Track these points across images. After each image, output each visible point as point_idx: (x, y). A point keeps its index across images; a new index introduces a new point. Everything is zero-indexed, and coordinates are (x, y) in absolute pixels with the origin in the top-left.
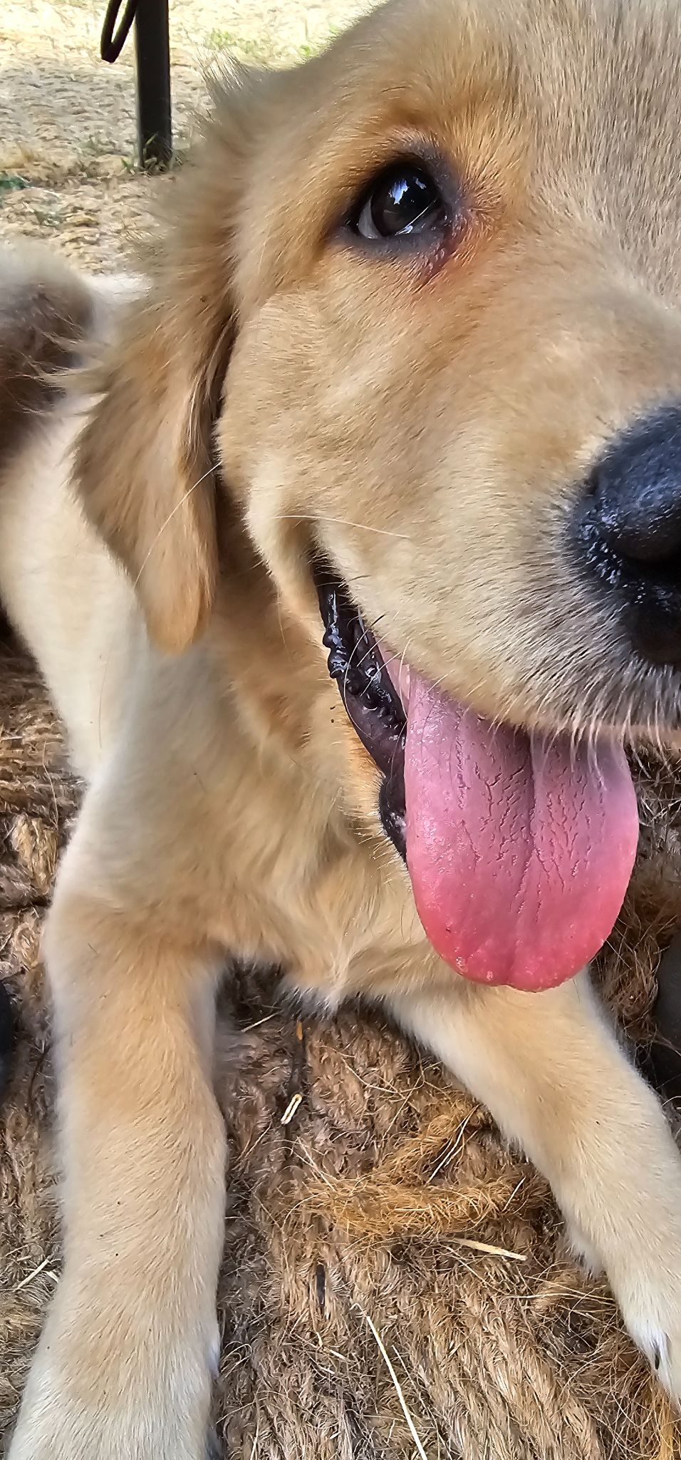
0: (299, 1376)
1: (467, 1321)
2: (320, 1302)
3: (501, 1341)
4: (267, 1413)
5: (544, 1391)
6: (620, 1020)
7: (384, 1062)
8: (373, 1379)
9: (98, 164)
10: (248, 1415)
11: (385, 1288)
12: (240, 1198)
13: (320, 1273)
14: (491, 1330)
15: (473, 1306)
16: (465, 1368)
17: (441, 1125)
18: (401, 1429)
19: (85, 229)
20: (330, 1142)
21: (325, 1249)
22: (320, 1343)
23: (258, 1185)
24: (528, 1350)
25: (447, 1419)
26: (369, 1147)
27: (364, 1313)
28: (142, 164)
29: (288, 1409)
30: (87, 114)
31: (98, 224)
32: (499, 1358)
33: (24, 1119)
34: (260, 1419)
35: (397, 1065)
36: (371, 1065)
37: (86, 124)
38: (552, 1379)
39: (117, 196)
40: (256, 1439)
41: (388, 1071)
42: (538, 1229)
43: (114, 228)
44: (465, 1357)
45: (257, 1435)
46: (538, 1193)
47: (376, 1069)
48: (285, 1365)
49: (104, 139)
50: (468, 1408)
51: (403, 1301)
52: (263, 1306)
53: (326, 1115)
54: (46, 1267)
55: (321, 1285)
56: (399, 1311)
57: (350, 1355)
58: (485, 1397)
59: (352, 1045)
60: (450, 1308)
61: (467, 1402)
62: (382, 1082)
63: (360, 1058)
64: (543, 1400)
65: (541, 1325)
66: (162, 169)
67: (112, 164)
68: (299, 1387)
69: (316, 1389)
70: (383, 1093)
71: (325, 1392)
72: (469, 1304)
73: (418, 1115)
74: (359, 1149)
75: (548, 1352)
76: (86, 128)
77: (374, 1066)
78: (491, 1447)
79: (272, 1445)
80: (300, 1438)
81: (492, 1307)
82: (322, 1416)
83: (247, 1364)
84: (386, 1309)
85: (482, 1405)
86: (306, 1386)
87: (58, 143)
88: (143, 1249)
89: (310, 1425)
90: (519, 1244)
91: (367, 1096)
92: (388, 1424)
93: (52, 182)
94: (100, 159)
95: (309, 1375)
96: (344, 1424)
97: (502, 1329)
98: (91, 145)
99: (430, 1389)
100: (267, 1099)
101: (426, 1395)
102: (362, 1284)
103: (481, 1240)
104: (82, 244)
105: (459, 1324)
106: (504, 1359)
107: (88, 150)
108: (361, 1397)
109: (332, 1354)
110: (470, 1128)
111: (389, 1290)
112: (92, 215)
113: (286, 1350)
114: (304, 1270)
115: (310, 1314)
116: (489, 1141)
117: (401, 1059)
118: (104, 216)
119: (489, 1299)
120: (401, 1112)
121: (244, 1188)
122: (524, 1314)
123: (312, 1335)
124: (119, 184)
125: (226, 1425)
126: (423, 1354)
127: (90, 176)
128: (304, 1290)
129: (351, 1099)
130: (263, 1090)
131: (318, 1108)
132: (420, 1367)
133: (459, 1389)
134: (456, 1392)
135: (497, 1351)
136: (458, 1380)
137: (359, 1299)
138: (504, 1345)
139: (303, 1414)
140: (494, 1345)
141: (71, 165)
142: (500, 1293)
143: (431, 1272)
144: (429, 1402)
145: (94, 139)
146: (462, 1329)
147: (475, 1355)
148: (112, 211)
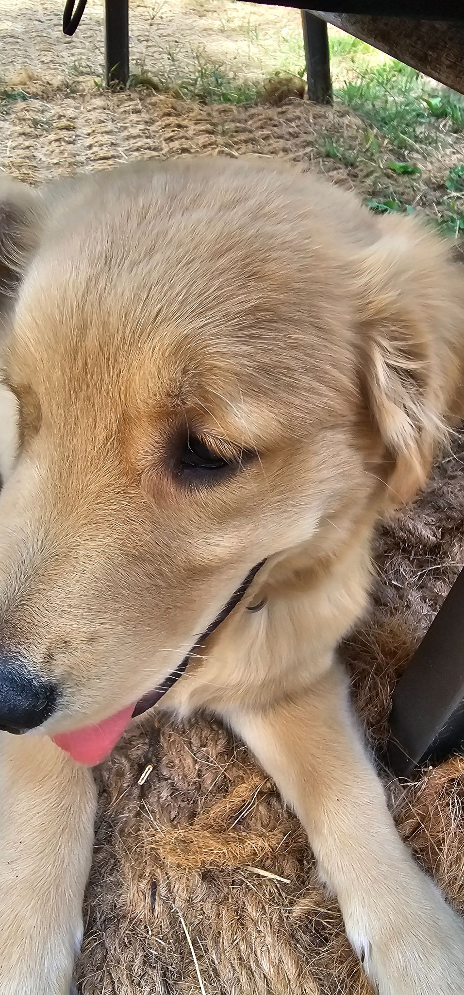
0: (134, 954)
1: (247, 922)
2: (152, 906)
3: (267, 936)
4: (111, 978)
5: (291, 970)
6: (368, 723)
7: (211, 744)
8: (183, 958)
9: (79, 82)
10: (99, 978)
11: (196, 897)
12: (107, 833)
13: (154, 886)
14: (261, 929)
15: (252, 911)
16: (242, 954)
17: (242, 791)
18: (197, 991)
19: (65, 132)
20: (170, 798)
21: (159, 871)
22: (150, 933)
23: (120, 825)
25: (227, 986)
26: (195, 802)
27: (180, 914)
28: (108, 84)
29: (124, 976)
30: (74, 44)
31: (74, 128)
32: (265, 948)
34: (106, 981)
35: (219, 747)
36: (202, 746)
37: (72, 51)
38: (298, 964)
39: (89, 108)
41: (212, 751)
42: (300, 861)
43: (85, 132)
44: (243, 947)
45: (103, 992)
46: (300, 840)
47: (205, 749)
48: (126, 946)
49: (84, 64)
50: (241, 980)
51: (207, 907)
52: (115, 906)
53: (169, 778)
55: (153, 895)
56: (204, 913)
57: (169, 941)
58: (253, 974)
59: (191, 732)
60: (237, 913)
61: (241, 977)
62: (208, 758)
63: (195, 741)
64: (291, 977)
65: (295, 927)
66: (121, 88)
67: (88, 83)
68: (133, 961)
69: (144, 963)
70: (208, 765)
71: (150, 966)
72: (250, 910)
73: (230, 781)
74: (188, 803)
75: (298, 945)
76: (73, 55)
77: (204, 746)
81: (265, 913)
82: (146, 982)
83: (102, 944)
84: (196, 911)
85: (251, 979)
86: (138, 961)
87: (52, 66)
88: (35, 873)
89: (137, 987)
90: (287, 871)
91: (197, 767)
92: (189, 988)
93: (45, 96)
94: (81, 79)
95: (141, 954)
96: (160, 987)
97: (269, 929)
98: (75, 68)
99: (218, 967)
100: (132, 766)
101: (215, 970)
102: (181, 895)
103: (263, 868)
104: (63, 143)
105: (242, 923)
106: (268, 949)
107: (73, 71)
108: (173, 970)
109: (156, 941)
110: (261, 793)
111: (199, 899)
112: (71, 122)
113: (128, 936)
114: (144, 885)
115: (145, 914)
116: (274, 801)
117: (222, 742)
118: (80, 122)
119: (263, 908)
120: (219, 778)
121: (111, 827)
122: (285, 920)
123: (146, 927)
124: (91, 98)
125: (84, 984)
126: (216, 943)
127: (73, 92)
128: (142, 898)
129: (186, 769)
130: (130, 760)
131: (165, 774)
132: (213, 951)
133: (237, 968)
134: (234, 970)
135: (264, 944)
136: (236, 961)
137: (179, 904)
138: (269, 940)
139: (134, 980)
140: (263, 939)
141: (60, 83)
142: (271, 905)
143: (228, 888)
144: (217, 974)
145: (77, 63)
146: (243, 928)
147: (250, 946)
148: (86, 119)
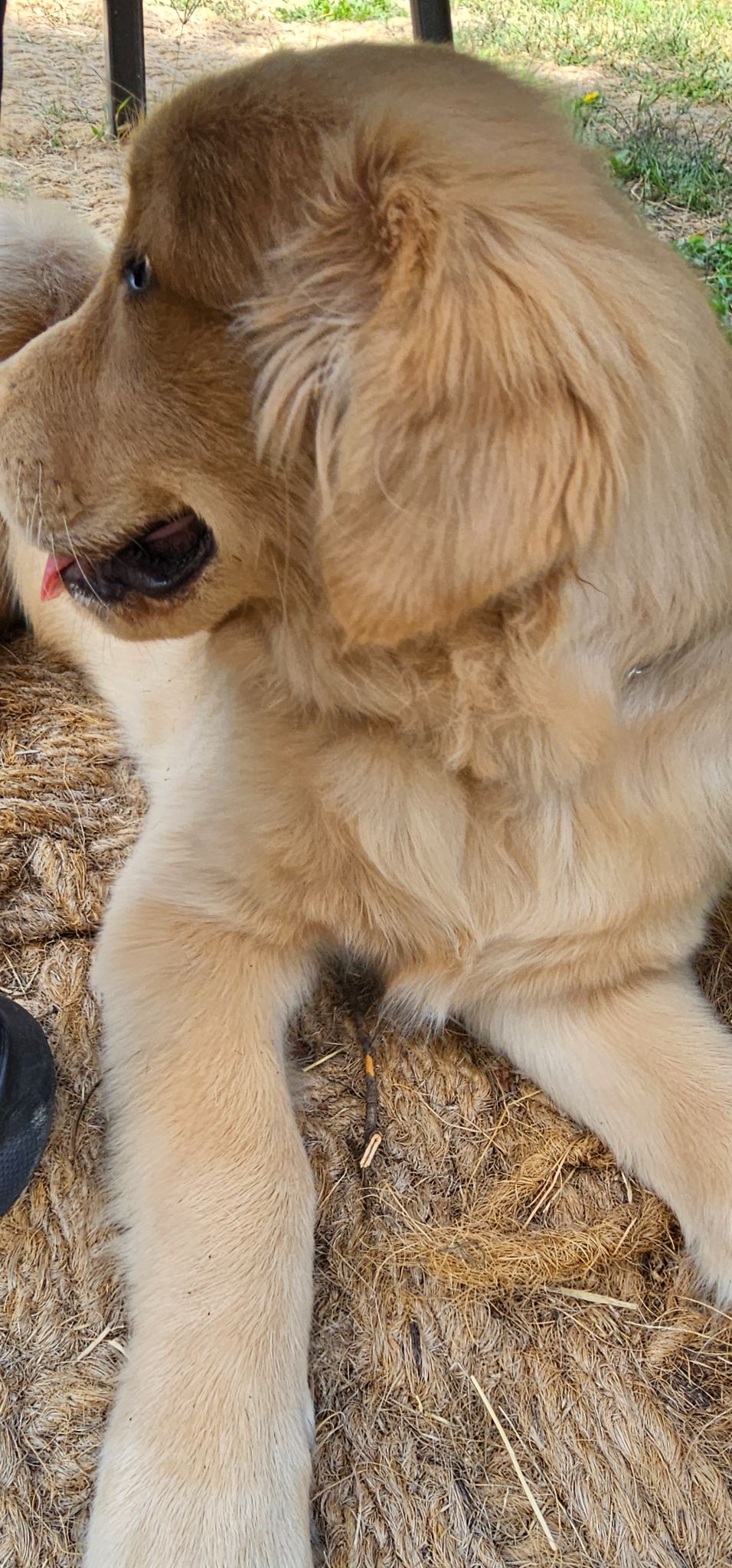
0: (400, 1445)
1: (580, 1378)
2: (417, 1362)
3: (618, 1398)
4: (368, 1488)
5: (668, 1448)
7: (464, 1099)
8: (480, 1444)
9: (64, 132)
10: (347, 1490)
11: (485, 1345)
13: (415, 1331)
14: (606, 1386)
15: (582, 1361)
16: (581, 1428)
17: (535, 1165)
18: (515, 1497)
20: (411, 1189)
21: (417, 1305)
22: (420, 1406)
23: (338, 1238)
24: (648, 1405)
25: (567, 1484)
26: (454, 1192)
27: (464, 1373)
28: (115, 132)
29: (393, 1481)
30: (47, 78)
31: (67, 196)
32: (617, 1416)
33: (70, 1175)
34: (360, 1491)
35: (477, 1103)
36: (449, 1103)
37: (46, 89)
38: (676, 1436)
39: (87, 167)
40: (360, 1516)
41: (469, 1108)
42: (645, 1273)
43: (86, 202)
44: (580, 1419)
45: (360, 1511)
46: (649, 1234)
47: (455, 1107)
48: (383, 1433)
49: (69, 105)
50: (589, 1471)
51: (506, 1357)
52: (352, 1369)
53: (404, 1159)
54: (108, 1336)
55: (416, 1344)
56: (503, 1370)
57: (454, 1419)
58: (606, 1459)
59: (427, 1082)
60: (558, 1364)
61: (587, 1466)
62: (462, 1121)
63: (436, 1097)
64: (668, 1459)
65: (659, 1378)
68: (401, 1456)
69: (419, 1458)
70: (464, 1132)
71: (431, 1461)
72: (578, 1358)
73: (505, 1157)
74: (443, 1196)
75: (668, 1407)
76: (47, 93)
77: (453, 1104)
78: (617, 1513)
79: (377, 1521)
80: (408, 1513)
81: (604, 1360)
82: (429, 1487)
83: (341, 1434)
84: (488, 1367)
85: (604, 1466)
86: (409, 1455)
87: (17, 108)
88: (239, 1308)
89: (417, 1497)
90: (626, 1291)
91: (447, 1137)
92: (502, 1492)
93: (14, 151)
94: (65, 127)
95: (411, 1443)
96: (455, 1496)
97: (618, 1384)
98: (55, 113)
99: (545, 1453)
100: (339, 1144)
101: (540, 1459)
102: (459, 1342)
103: (585, 1289)
105: (570, 1381)
106: (623, 1416)
107: (53, 117)
108: (470, 1465)
109: (434, 1419)
110: (568, 1166)
111: (490, 1346)
112: (61, 187)
113: (383, 1416)
114: (395, 1330)
115: (406, 1377)
117: (482, 1094)
118: (74, 188)
119: (599, 1352)
120: (486, 1152)
121: (321, 1241)
122: (639, 1366)
123: (410, 1399)
124: (89, 153)
125: (323, 1501)
126: (535, 1414)
127: (57, 144)
128: (398, 1349)
129: (430, 1139)
130: (334, 1135)
131: (394, 1152)
132: (532, 1428)
133: (577, 1451)
134: (574, 1455)
135: (613, 1408)
136: (574, 1441)
137: (458, 1357)
138: (622, 1401)
139: (408, 1486)
140: (611, 1402)
141: (35, 132)
142: (610, 1346)
143: (533, 1325)
144: (544, 1466)
145: (58, 105)
146: (573, 1386)
147: (590, 1413)
148: (84, 183)
